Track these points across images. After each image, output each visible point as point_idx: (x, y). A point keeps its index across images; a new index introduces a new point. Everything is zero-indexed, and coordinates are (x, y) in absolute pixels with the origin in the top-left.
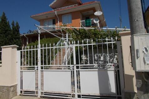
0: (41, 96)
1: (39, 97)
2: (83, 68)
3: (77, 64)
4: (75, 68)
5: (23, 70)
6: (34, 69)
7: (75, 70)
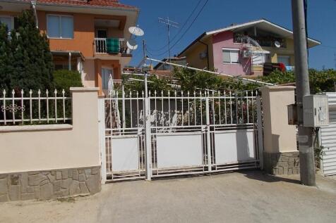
0: (152, 178)
1: (149, 179)
2: (218, 130)
3: (210, 124)
4: (208, 129)
5: (111, 136)
6: (136, 134)
7: (209, 132)
